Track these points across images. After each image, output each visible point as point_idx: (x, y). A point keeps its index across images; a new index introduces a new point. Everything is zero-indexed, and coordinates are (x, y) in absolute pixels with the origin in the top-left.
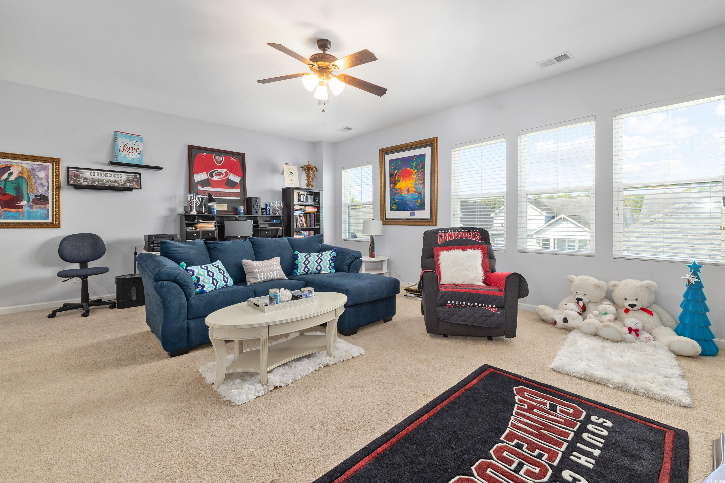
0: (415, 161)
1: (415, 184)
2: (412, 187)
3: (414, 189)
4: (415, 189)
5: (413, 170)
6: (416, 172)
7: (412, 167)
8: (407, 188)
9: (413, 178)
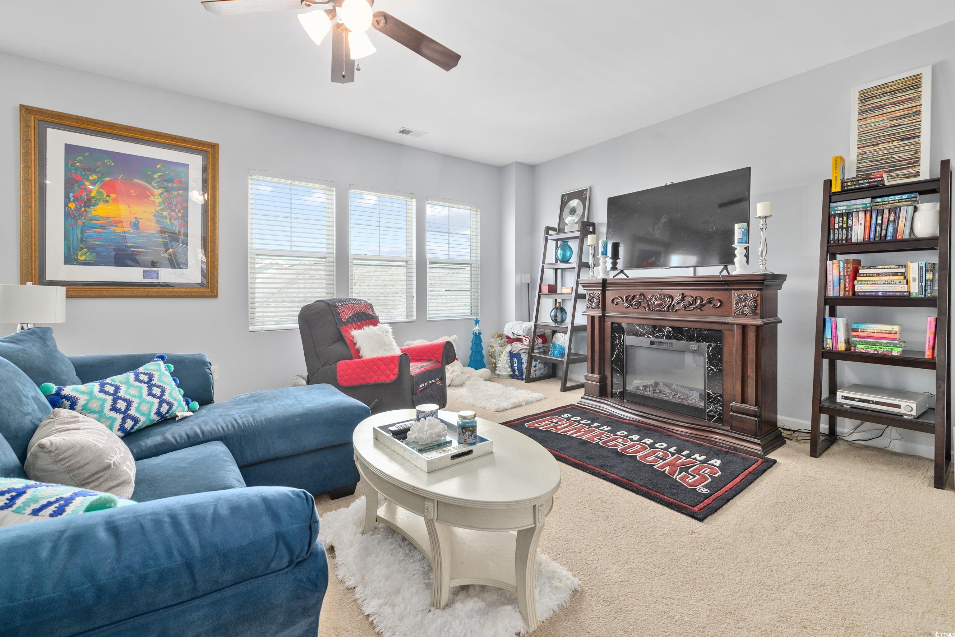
0: (159, 170)
1: (158, 217)
2: (149, 220)
3: (155, 225)
4: (158, 226)
5: (154, 187)
6: (162, 193)
7: (150, 180)
8: (134, 220)
9: (154, 202)
